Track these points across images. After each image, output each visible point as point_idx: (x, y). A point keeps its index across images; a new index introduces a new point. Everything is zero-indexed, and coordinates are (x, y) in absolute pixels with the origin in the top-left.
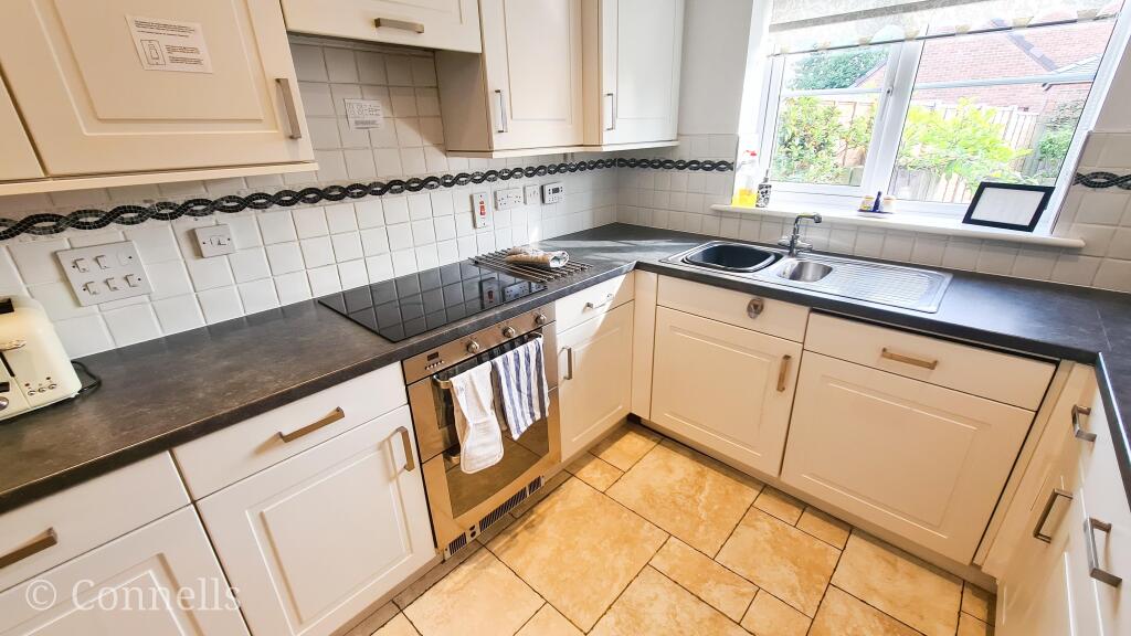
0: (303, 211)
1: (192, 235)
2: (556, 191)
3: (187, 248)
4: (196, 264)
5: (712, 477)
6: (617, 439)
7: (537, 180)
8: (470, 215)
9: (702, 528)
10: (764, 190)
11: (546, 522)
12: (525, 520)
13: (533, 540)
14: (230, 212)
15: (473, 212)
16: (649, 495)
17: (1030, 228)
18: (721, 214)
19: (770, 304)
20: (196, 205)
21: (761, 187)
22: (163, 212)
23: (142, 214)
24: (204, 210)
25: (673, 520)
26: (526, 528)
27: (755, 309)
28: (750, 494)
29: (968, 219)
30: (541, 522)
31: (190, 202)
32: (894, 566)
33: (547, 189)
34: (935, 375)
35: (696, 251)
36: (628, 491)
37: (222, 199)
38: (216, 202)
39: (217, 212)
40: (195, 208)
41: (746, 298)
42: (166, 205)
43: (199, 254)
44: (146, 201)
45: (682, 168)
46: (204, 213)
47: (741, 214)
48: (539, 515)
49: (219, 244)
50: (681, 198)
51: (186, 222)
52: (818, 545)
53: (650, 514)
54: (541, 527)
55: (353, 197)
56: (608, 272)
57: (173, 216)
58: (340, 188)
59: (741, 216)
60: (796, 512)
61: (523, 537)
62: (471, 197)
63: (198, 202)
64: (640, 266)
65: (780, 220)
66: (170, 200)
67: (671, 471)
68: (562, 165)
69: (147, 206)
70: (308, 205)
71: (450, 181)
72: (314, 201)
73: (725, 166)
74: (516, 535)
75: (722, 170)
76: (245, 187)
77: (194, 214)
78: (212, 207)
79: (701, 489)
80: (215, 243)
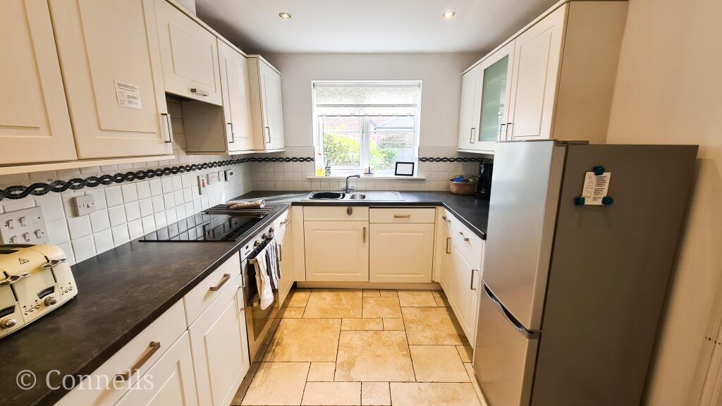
0: (126, 185)
1: (73, 202)
2: (231, 174)
3: (68, 209)
4: (73, 220)
5: (342, 294)
6: (291, 297)
7: (222, 168)
8: (197, 187)
9: (351, 311)
10: (328, 169)
11: (284, 338)
12: (273, 343)
13: (285, 348)
14: (92, 186)
15: (199, 185)
16: (323, 310)
17: (412, 175)
18: (311, 180)
19: (355, 209)
20: (75, 182)
21: (326, 168)
22: (58, 187)
23: (47, 188)
24: (79, 185)
25: (339, 314)
26: (276, 345)
27: (349, 212)
28: (360, 294)
29: (396, 174)
30: (282, 339)
31: (72, 180)
32: (413, 295)
33: (228, 172)
34: (410, 220)
35: (311, 195)
36: (312, 312)
37: (88, 178)
38: (85, 180)
39: (85, 187)
40: (75, 184)
41: (345, 209)
42: (59, 182)
43: (75, 214)
44: (49, 180)
45: (289, 161)
46: (79, 187)
47: (320, 179)
48: (279, 339)
49: (88, 206)
50: (290, 174)
51: (70, 193)
52: (391, 299)
53: (327, 316)
54: (284, 342)
55: (149, 177)
56: (283, 208)
57: (63, 190)
58: (143, 172)
59: (320, 180)
60: (378, 293)
61: (278, 349)
62: (198, 177)
63: (76, 180)
64: (294, 204)
65: (338, 180)
66: (61, 179)
67: (324, 299)
68: (231, 161)
69: (49, 183)
70: (129, 182)
71: (189, 168)
72: (131, 180)
73: (310, 159)
74: (274, 350)
75: (308, 161)
76: (100, 171)
77: (74, 188)
78: (83, 183)
79: (341, 300)
80: (86, 206)
